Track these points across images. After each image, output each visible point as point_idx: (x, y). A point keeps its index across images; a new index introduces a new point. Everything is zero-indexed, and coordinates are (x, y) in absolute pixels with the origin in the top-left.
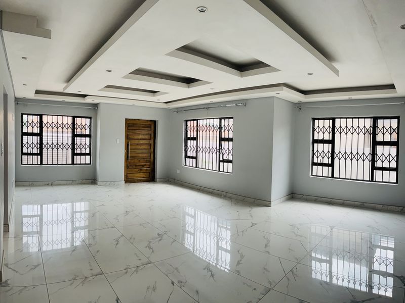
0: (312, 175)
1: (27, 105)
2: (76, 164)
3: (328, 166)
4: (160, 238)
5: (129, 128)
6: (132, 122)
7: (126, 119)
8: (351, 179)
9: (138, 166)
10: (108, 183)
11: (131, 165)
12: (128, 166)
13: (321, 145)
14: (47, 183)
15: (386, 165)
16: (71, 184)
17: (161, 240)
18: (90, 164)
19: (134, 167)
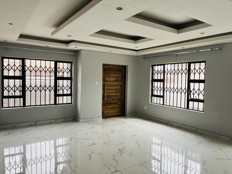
1: (8, 49)
2: (59, 104)
4: (121, 152)
5: (105, 72)
6: (107, 67)
7: (103, 64)
9: (113, 103)
10: (89, 120)
11: (106, 103)
12: (105, 104)
14: (30, 124)
16: (55, 123)
17: (121, 154)
18: (71, 103)
19: (109, 104)
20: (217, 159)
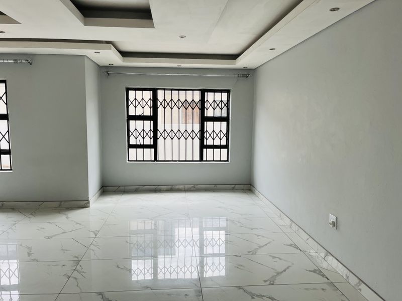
0: (129, 160)
3: (151, 148)
8: (179, 161)
13: (140, 123)
15: (217, 142)
20: (48, 238)
